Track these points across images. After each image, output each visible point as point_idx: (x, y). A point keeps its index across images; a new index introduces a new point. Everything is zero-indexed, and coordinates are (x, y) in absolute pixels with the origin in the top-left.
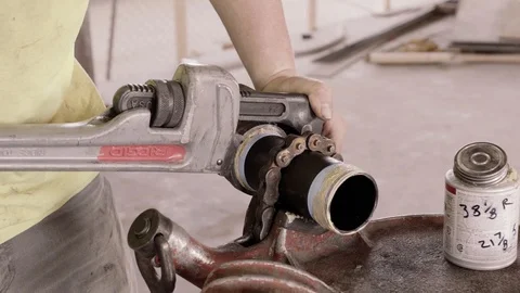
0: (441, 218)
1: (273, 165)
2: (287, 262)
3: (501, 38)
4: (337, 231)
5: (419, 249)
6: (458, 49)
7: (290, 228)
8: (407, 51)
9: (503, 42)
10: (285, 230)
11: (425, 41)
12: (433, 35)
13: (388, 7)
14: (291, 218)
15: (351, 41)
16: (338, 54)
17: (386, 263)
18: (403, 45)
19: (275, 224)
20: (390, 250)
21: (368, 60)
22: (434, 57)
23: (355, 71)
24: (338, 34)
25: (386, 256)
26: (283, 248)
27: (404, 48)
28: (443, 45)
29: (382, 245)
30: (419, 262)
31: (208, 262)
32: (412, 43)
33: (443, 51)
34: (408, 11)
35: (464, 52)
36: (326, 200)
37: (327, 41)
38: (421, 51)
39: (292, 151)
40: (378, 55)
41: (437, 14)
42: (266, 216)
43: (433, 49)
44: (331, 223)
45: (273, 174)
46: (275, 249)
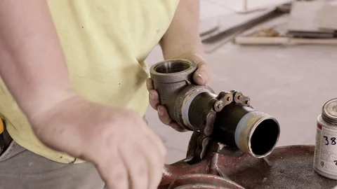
0: (313, 147)
1: (212, 110)
2: (218, 174)
3: (320, 29)
4: (253, 155)
5: (302, 167)
6: (292, 35)
7: (221, 153)
8: (259, 36)
9: (322, 31)
10: (217, 154)
11: (270, 30)
12: (276, 26)
13: (246, 8)
14: (221, 146)
15: (222, 29)
16: (214, 38)
17: (282, 176)
18: (256, 33)
19: (211, 150)
20: (284, 168)
21: (234, 41)
22: (276, 40)
23: (226, 49)
24: (214, 25)
25: (281, 172)
26: (216, 166)
27: (256, 34)
28: (282, 33)
29: (277, 165)
30: (303, 176)
31: (168, 174)
32: (262, 31)
33: (283, 36)
34: (258, 10)
35: (296, 37)
36: (249, 134)
37: (207, 29)
38: (267, 36)
39: (224, 102)
40: (240, 39)
41: (278, 12)
42: (205, 143)
43: (276, 35)
44: (251, 150)
45: (211, 116)
46: (210, 166)
